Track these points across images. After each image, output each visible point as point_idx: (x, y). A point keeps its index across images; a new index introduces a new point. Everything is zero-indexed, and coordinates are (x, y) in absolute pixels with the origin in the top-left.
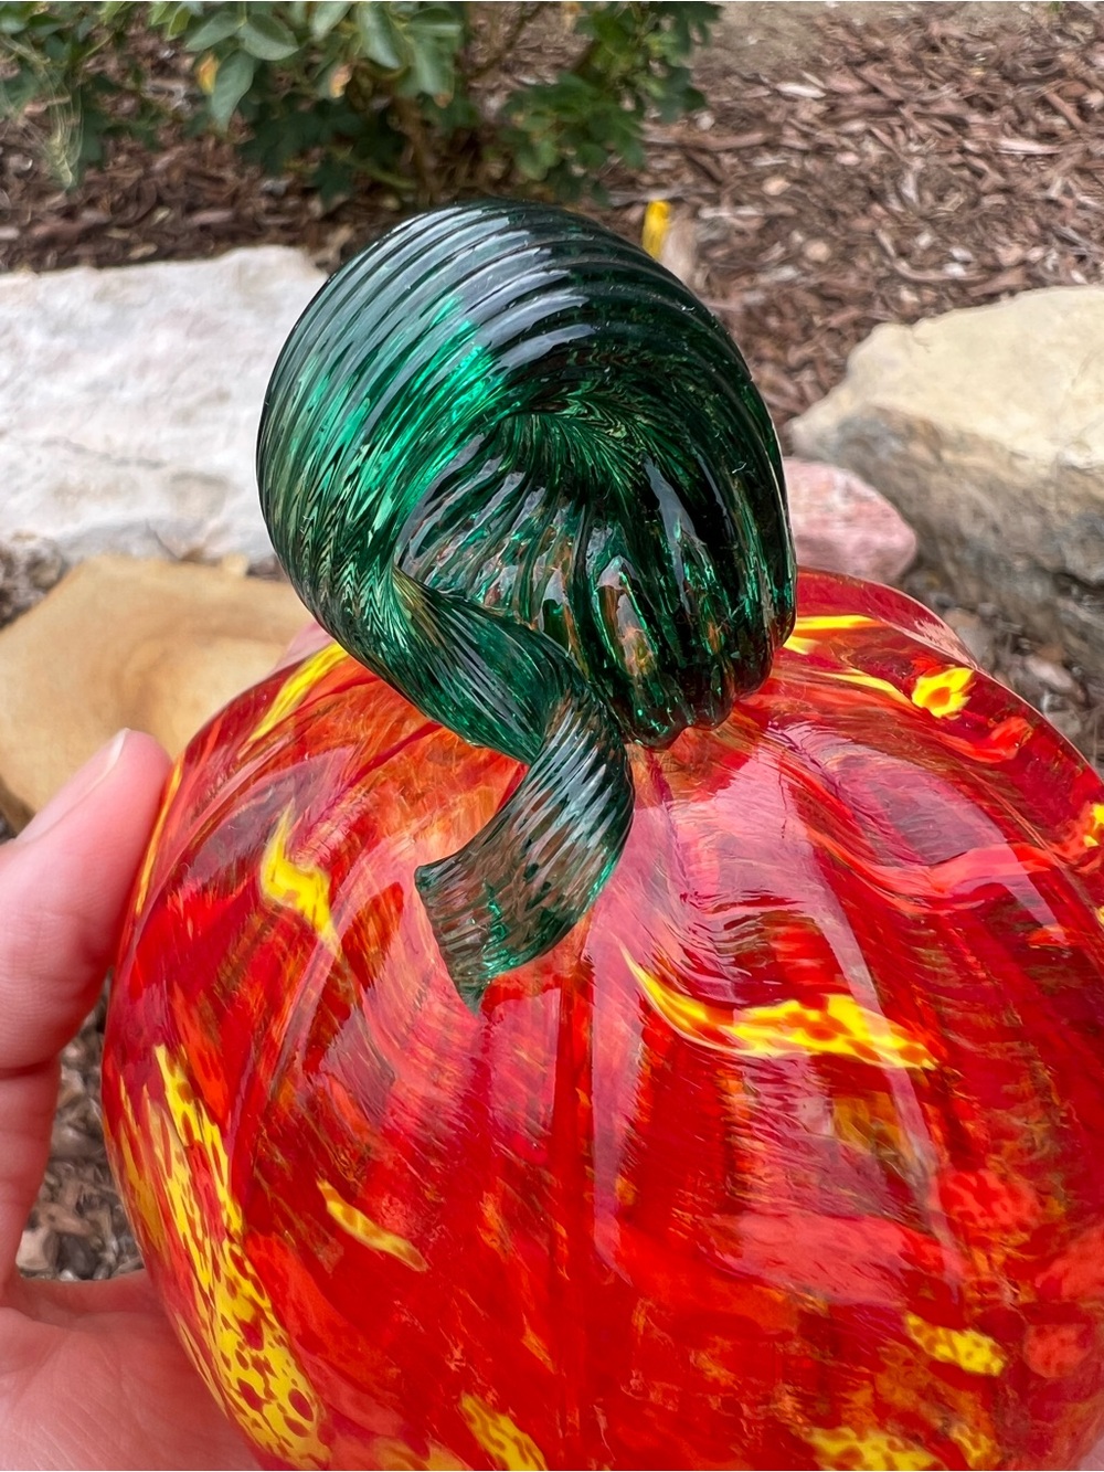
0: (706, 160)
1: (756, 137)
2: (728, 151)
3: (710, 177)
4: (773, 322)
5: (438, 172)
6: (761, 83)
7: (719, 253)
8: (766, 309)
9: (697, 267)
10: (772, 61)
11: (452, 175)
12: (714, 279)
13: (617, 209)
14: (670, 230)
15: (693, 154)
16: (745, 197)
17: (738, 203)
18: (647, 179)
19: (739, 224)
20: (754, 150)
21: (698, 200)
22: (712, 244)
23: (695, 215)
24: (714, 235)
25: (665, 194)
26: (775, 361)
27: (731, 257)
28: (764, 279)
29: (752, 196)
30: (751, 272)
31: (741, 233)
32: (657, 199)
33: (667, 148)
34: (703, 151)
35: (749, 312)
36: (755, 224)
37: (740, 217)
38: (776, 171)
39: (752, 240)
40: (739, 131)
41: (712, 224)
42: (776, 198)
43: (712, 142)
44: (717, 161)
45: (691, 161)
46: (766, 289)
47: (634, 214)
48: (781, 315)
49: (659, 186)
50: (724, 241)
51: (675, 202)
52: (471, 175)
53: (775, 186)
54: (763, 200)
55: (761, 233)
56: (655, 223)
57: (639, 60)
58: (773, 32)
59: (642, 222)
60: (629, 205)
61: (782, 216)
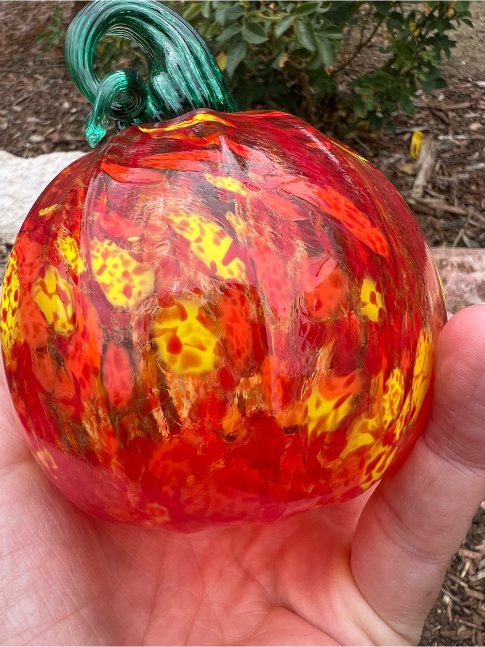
0: (441, 114)
1: (466, 104)
2: (453, 110)
3: (443, 121)
4: (474, 188)
5: (316, 114)
6: (469, 82)
7: (447, 155)
8: (470, 182)
9: (436, 161)
10: (474, 72)
11: (321, 116)
12: (444, 167)
13: (398, 135)
14: (424, 144)
15: (435, 112)
16: (460, 131)
17: (457, 133)
18: (412, 122)
19: (457, 142)
20: (465, 110)
21: (438, 132)
22: (444, 151)
23: (436, 138)
24: (445, 147)
25: (421, 129)
26: (474, 205)
27: (453, 157)
28: (468, 168)
29: (463, 131)
30: (463, 164)
31: (458, 147)
32: (417, 131)
33: (422, 109)
34: (440, 110)
35: (461, 182)
36: (465, 143)
37: (458, 140)
38: (475, 120)
39: (463, 150)
40: (457, 102)
41: (444, 142)
42: (476, 132)
43: (444, 106)
44: (447, 115)
45: (434, 114)
46: (470, 173)
47: (406, 137)
48: (478, 185)
49: (418, 125)
50: (450, 150)
51: (426, 132)
52: (330, 117)
53: (474, 126)
54: (469, 132)
55: (468, 147)
56: (416, 141)
57: (416, 64)
58: (473, 59)
59: (410, 140)
60: (404, 133)
61: (478, 140)
